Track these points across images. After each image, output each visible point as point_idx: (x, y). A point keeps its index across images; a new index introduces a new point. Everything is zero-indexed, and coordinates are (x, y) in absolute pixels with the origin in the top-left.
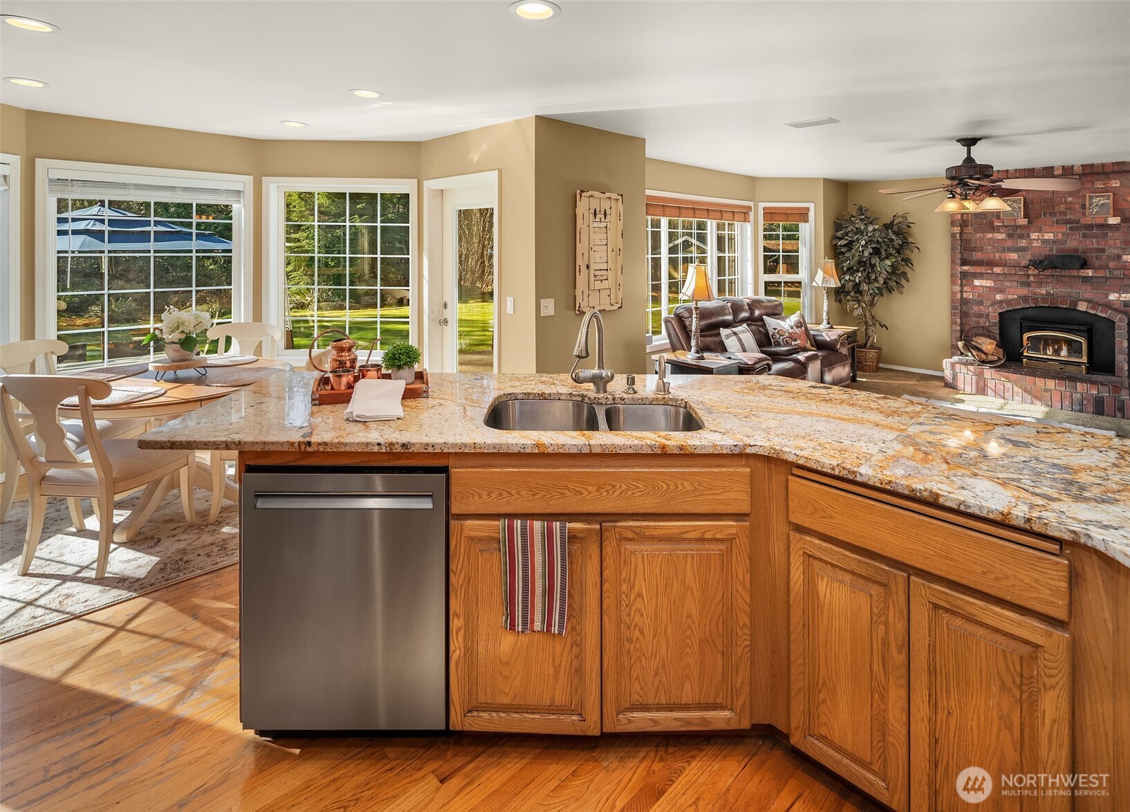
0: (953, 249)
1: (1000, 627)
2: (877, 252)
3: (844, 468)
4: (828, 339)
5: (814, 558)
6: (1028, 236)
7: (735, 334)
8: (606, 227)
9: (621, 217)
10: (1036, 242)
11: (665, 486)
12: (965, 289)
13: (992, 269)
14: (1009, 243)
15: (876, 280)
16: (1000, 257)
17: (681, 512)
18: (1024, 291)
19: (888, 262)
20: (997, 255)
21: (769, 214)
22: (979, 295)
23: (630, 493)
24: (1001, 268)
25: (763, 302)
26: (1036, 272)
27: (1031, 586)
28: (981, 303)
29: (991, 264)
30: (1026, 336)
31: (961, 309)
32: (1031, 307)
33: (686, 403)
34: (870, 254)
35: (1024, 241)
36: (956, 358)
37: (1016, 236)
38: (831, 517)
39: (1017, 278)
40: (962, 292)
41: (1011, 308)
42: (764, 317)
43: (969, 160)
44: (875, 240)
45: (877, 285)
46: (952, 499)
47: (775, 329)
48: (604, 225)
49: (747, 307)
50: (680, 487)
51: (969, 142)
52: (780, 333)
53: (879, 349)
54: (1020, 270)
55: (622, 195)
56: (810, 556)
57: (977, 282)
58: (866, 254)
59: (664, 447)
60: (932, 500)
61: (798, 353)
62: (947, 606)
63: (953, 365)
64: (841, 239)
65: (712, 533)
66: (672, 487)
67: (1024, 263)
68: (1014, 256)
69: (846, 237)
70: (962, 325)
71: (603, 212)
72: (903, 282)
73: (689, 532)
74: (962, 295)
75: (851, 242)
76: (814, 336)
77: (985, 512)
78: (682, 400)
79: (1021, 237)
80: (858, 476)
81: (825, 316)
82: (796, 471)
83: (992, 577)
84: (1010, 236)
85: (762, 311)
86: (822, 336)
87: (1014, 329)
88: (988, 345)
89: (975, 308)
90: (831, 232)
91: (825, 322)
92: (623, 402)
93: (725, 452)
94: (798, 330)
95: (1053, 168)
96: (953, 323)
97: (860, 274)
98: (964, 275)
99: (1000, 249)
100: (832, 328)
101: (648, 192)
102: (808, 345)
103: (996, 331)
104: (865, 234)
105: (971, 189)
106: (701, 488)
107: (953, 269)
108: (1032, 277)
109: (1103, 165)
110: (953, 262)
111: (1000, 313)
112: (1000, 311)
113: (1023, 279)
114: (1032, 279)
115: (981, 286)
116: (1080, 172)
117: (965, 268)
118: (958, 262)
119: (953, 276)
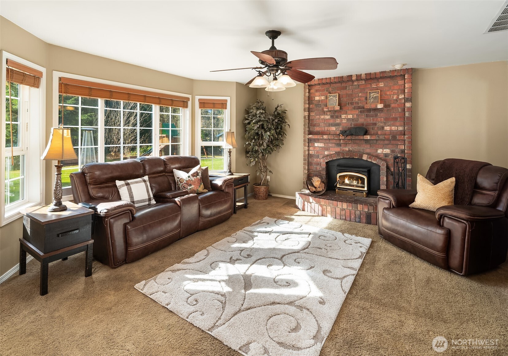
0: (305, 125)
6: (341, 117)
7: (128, 184)
10: (344, 120)
12: (310, 148)
13: (323, 137)
14: (332, 121)
16: (327, 129)
18: (338, 149)
20: (326, 128)
21: (203, 103)
22: (317, 152)
24: (327, 136)
26: (343, 138)
28: (318, 157)
29: (323, 133)
30: (338, 175)
31: (309, 159)
32: (341, 159)
35: (339, 120)
37: (335, 117)
39: (334, 141)
40: (309, 150)
41: (331, 160)
42: (174, 170)
43: (273, 48)
47: (178, 178)
51: (274, 34)
52: (181, 180)
53: (267, 186)
54: (336, 137)
57: (316, 145)
67: (338, 132)
68: (334, 128)
70: (308, 170)
74: (309, 152)
79: (337, 117)
81: (228, 168)
84: (332, 117)
87: (334, 171)
89: (315, 160)
94: (193, 179)
96: (304, 169)
98: (310, 140)
99: (328, 124)
103: (324, 173)
107: (304, 137)
108: (342, 140)
109: (375, 73)
110: (304, 133)
111: (326, 163)
112: (326, 161)
113: (338, 142)
114: (342, 141)
115: (318, 147)
116: (365, 78)
117: (310, 136)
118: (307, 132)
119: (304, 141)
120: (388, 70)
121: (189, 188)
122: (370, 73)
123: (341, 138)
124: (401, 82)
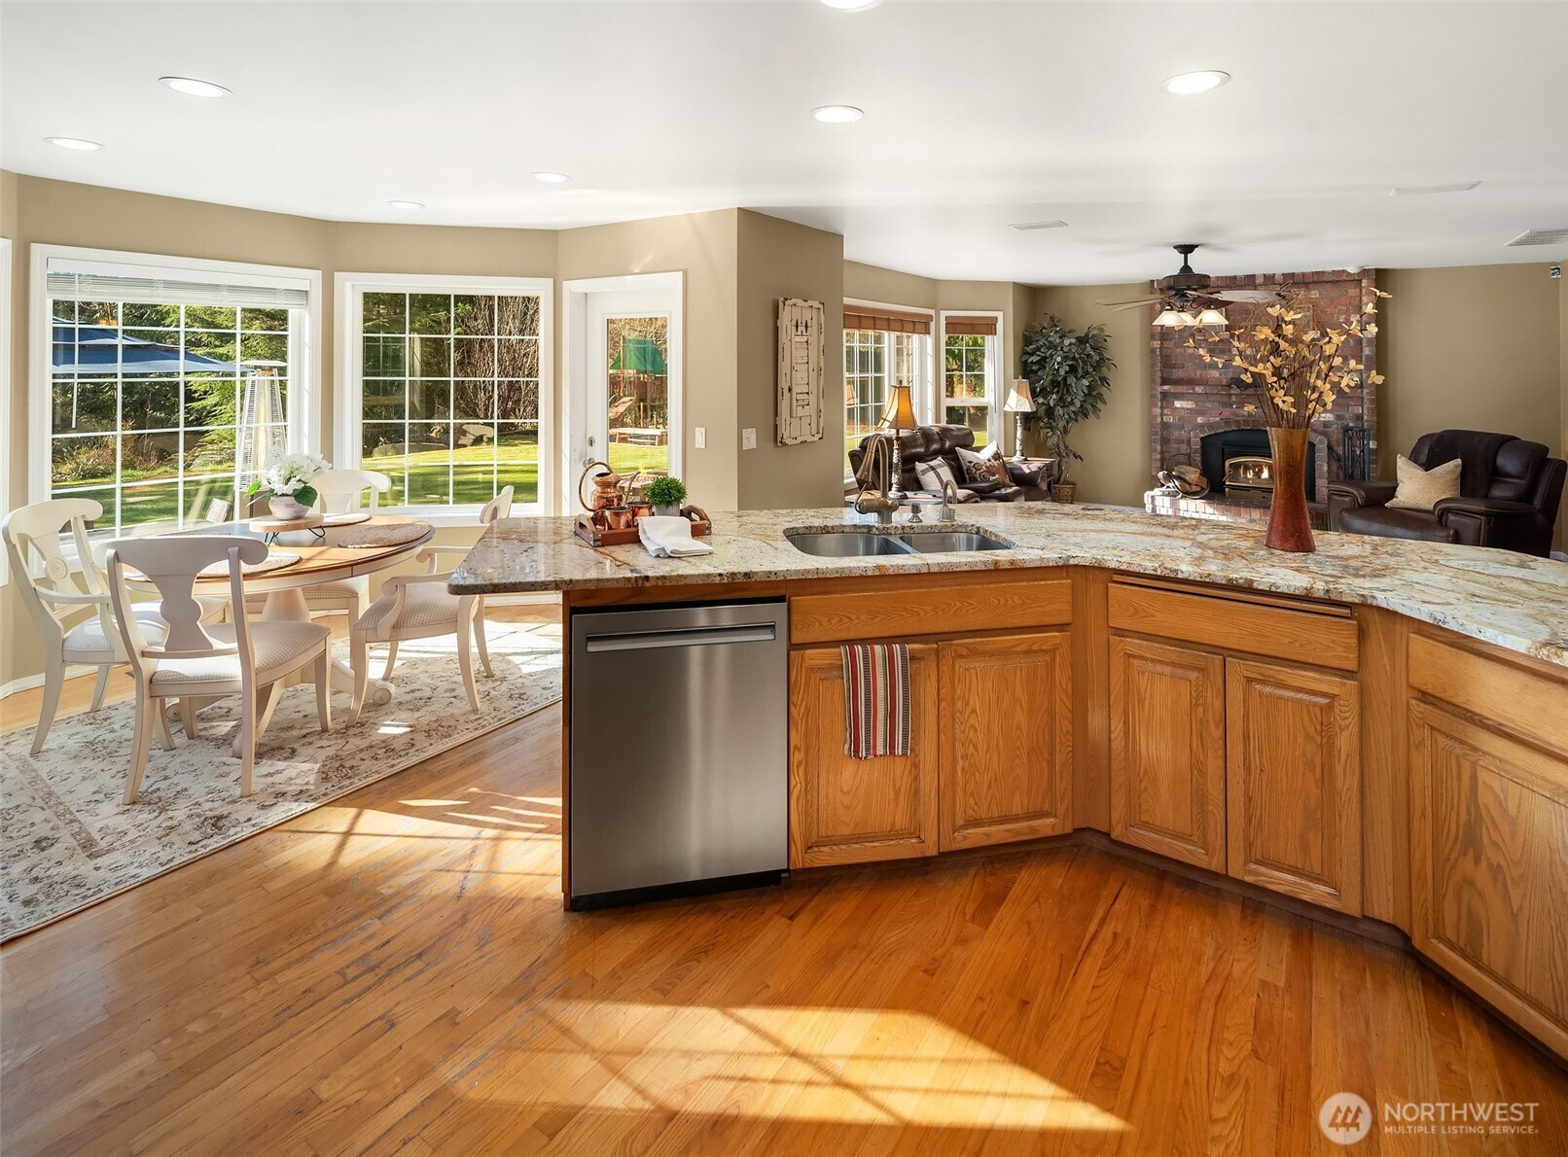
0: (1153, 366)
1: (1304, 686)
2: (1073, 370)
3: (1166, 568)
4: (1027, 471)
5: (1134, 656)
6: (1231, 350)
7: (933, 468)
8: (807, 342)
9: (823, 330)
11: (996, 602)
12: (1166, 411)
13: (1193, 389)
15: (1072, 403)
16: (1201, 375)
17: (1011, 626)
18: (1227, 413)
19: (1086, 382)
20: (1198, 372)
21: (954, 326)
22: (1180, 418)
23: (963, 611)
24: (1202, 387)
25: (952, 430)
26: (1238, 391)
27: (1328, 647)
28: (1182, 427)
29: (1192, 382)
30: (1227, 463)
31: (1161, 434)
32: (1233, 431)
33: (978, 528)
34: (1066, 372)
35: (1226, 356)
36: (1157, 491)
37: (1217, 351)
38: (1152, 616)
39: (1218, 398)
40: (1162, 415)
41: (1213, 432)
42: (957, 448)
43: (1186, 268)
44: (1071, 356)
45: (1073, 409)
46: (1264, 583)
47: (970, 462)
48: (804, 339)
49: (937, 437)
50: (1010, 602)
51: (1186, 249)
52: (977, 466)
53: (1074, 484)
54: (1222, 390)
55: (823, 304)
56: (1130, 656)
57: (1178, 404)
58: (1062, 372)
59: (996, 562)
60: (1247, 586)
61: (999, 489)
62: (1259, 677)
63: (1153, 497)
64: (1031, 354)
65: (1038, 644)
66: (1002, 602)
67: (1225, 381)
68: (1215, 374)
69: (1038, 353)
70: (1162, 452)
71: (804, 324)
72: (1100, 405)
73: (1019, 645)
74: (1162, 419)
75: (1044, 359)
76: (1010, 469)
77: (1292, 589)
78: (972, 526)
79: (1224, 351)
80: (1179, 573)
81: (1018, 447)
82: (1116, 578)
83: (1297, 644)
84: (1211, 351)
85: (954, 442)
86: (1021, 469)
87: (1216, 457)
88: (1193, 474)
89: (1176, 433)
90: (1021, 345)
91: (1018, 453)
92: (912, 531)
93: (1051, 564)
94: (996, 463)
95: (1254, 276)
96: (1152, 450)
97: (1054, 396)
98: (1164, 395)
99: (1202, 365)
100: (1026, 460)
101: (847, 301)
102: (1007, 481)
103: (1198, 458)
104: (1059, 349)
105: (1187, 301)
106: (1029, 601)
107: (1152, 389)
108: (1234, 396)
109: (1303, 274)
110: (1153, 381)
111: (1202, 439)
112: (1202, 436)
113: (1226, 399)
114: (1234, 398)
115: (1182, 408)
116: (1281, 281)
117: (1166, 387)
118: (1159, 380)
119: (1153, 396)
120: (1329, 269)
121: (992, 478)
122: (1293, 274)
123: (1232, 392)
124: (1353, 292)
